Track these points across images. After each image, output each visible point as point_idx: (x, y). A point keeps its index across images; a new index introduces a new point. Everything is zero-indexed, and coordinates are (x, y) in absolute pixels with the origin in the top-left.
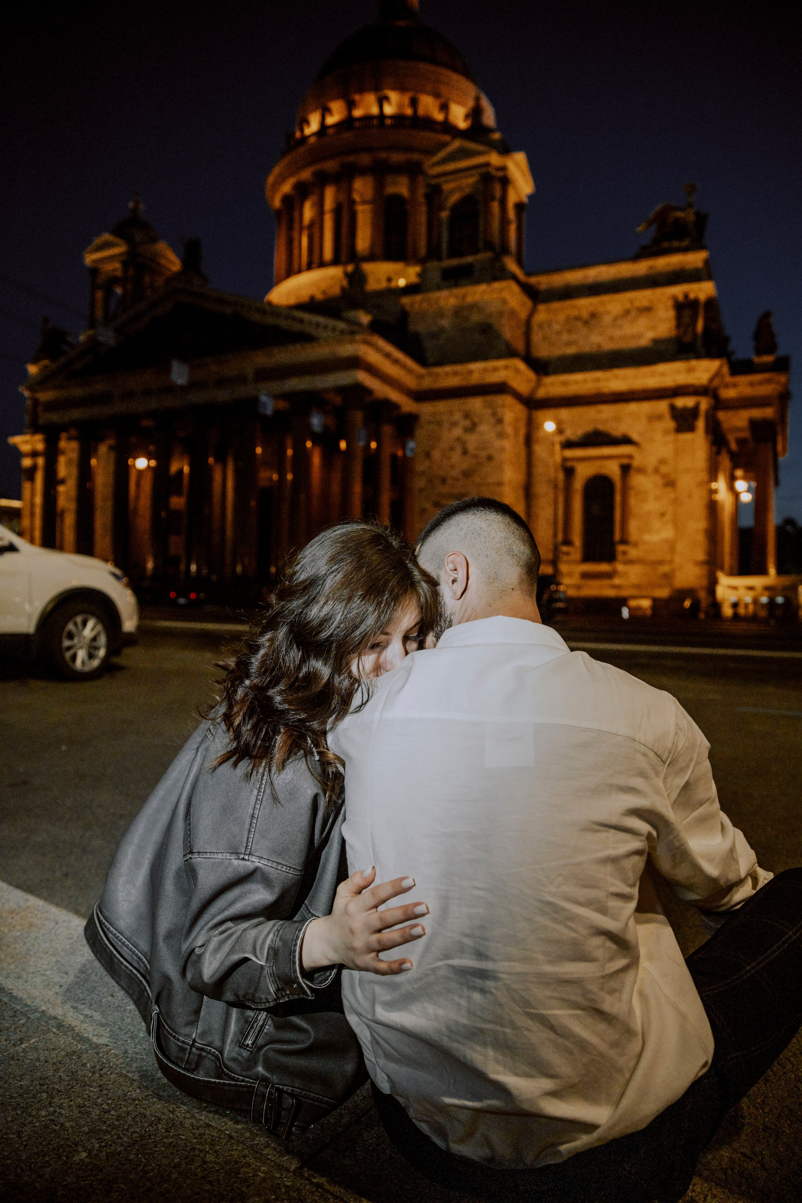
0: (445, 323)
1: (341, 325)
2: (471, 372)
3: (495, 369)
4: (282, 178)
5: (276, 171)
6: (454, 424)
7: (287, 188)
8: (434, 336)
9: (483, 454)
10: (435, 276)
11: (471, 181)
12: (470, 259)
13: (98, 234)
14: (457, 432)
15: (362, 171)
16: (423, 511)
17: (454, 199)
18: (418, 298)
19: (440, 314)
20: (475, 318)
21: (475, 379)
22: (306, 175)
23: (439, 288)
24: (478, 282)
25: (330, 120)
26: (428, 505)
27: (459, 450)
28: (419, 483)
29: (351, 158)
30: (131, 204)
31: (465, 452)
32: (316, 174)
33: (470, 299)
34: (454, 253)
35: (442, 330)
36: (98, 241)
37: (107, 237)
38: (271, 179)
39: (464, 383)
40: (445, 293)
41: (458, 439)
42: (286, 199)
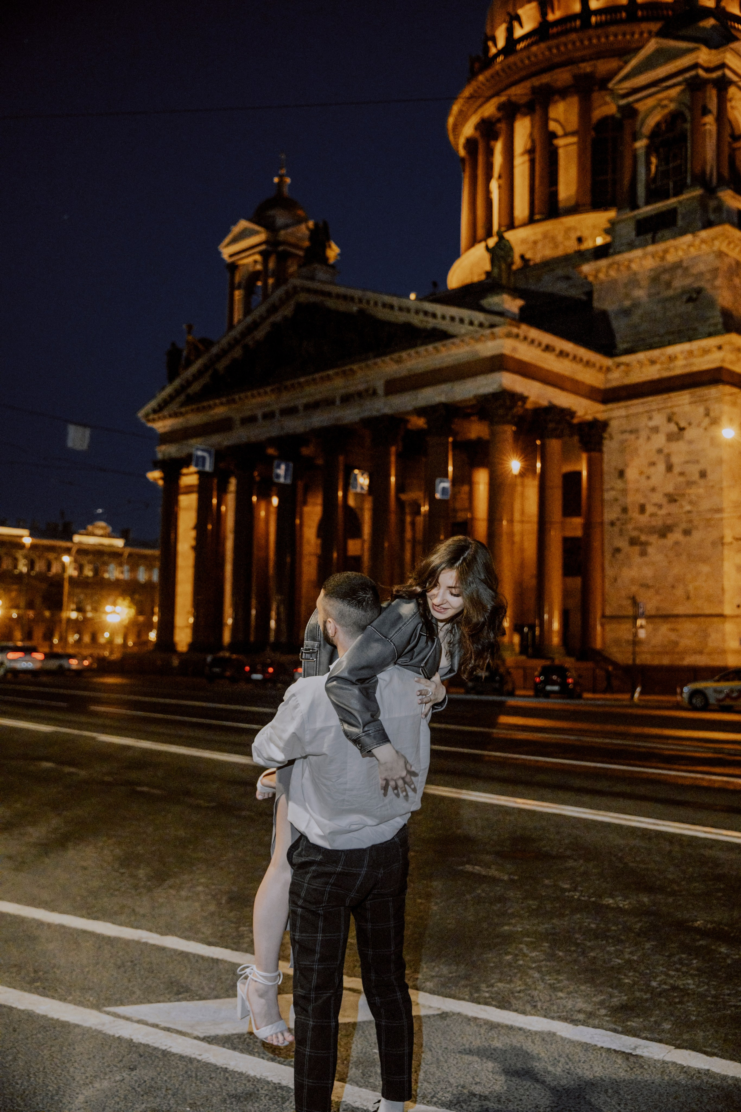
0: (640, 293)
1: (479, 317)
2: (672, 359)
3: (706, 352)
4: (463, 117)
5: (455, 109)
6: (656, 430)
7: (468, 130)
8: (626, 312)
9: (693, 470)
10: (628, 231)
11: (674, 92)
12: (672, 201)
13: (235, 223)
14: (660, 440)
15: (563, 93)
16: (618, 550)
17: (652, 121)
18: (603, 263)
19: (633, 282)
20: (680, 283)
21: (679, 368)
22: (489, 109)
23: (631, 246)
24: (683, 233)
25: (519, 32)
26: (622, 543)
27: (661, 467)
28: (610, 514)
29: (545, 79)
30: (276, 180)
31: (669, 468)
32: (500, 107)
33: (671, 258)
34: (652, 197)
35: (636, 305)
36: (236, 229)
37: (243, 224)
38: (451, 120)
39: (666, 374)
40: (638, 253)
41: (660, 451)
42: (471, 144)
